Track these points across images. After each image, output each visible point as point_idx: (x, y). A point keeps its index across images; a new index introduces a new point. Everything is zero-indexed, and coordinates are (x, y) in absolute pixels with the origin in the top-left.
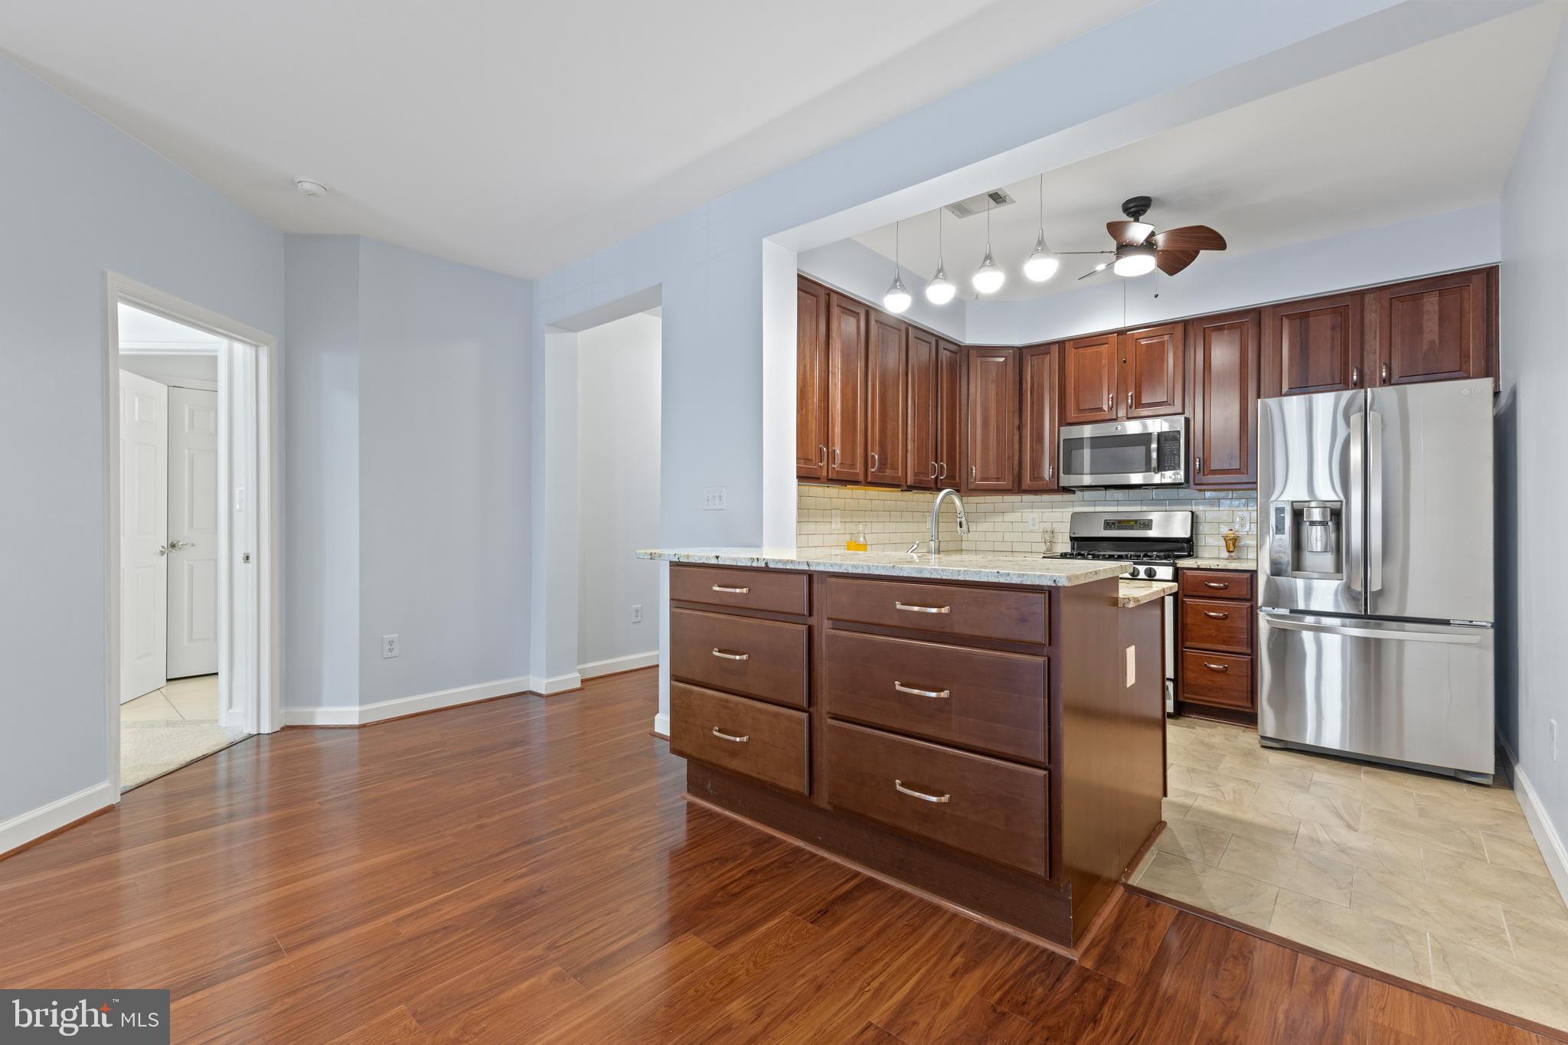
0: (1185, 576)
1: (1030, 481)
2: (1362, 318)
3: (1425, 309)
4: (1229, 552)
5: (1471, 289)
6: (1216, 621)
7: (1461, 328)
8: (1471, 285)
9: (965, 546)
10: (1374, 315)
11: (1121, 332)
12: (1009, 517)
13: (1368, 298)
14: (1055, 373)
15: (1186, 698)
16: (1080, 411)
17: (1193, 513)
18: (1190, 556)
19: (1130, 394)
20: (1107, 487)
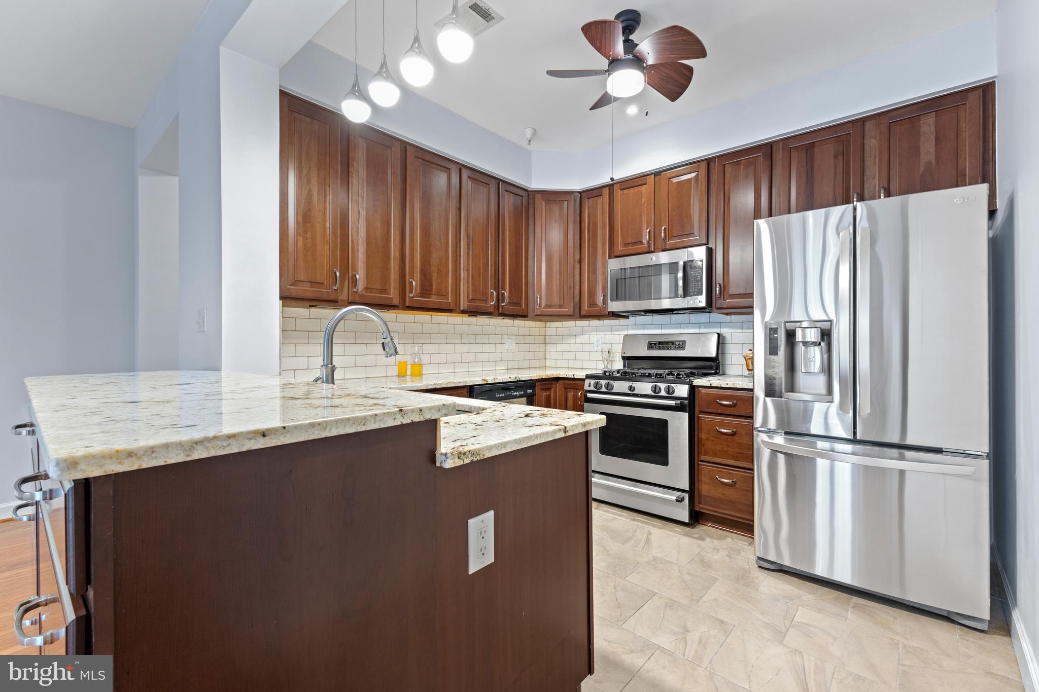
0: (700, 394)
1: (588, 307)
2: (863, 145)
3: (922, 130)
4: (749, 370)
5: (967, 107)
6: (726, 437)
7: (957, 147)
8: (967, 102)
9: (548, 363)
10: (873, 141)
11: (657, 174)
12: (580, 339)
13: (869, 125)
14: (606, 212)
15: (700, 508)
16: (626, 245)
17: (719, 335)
18: (716, 373)
19: (663, 228)
20: (647, 312)
